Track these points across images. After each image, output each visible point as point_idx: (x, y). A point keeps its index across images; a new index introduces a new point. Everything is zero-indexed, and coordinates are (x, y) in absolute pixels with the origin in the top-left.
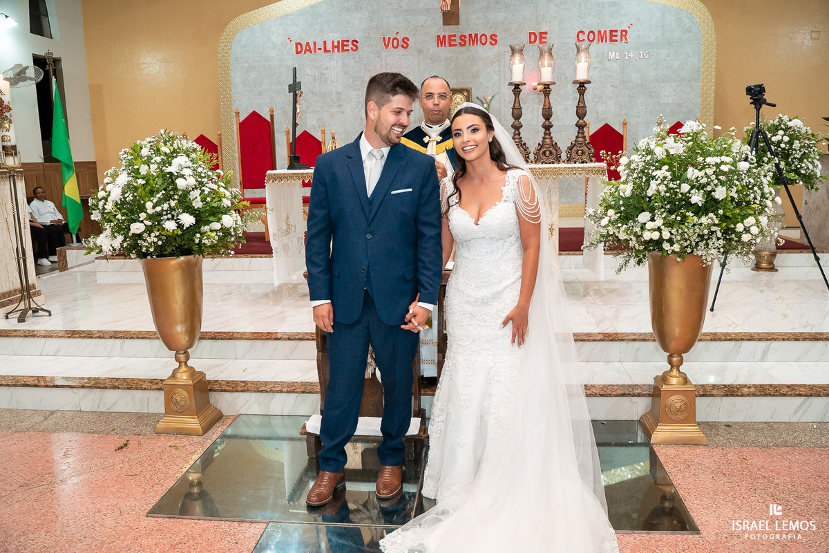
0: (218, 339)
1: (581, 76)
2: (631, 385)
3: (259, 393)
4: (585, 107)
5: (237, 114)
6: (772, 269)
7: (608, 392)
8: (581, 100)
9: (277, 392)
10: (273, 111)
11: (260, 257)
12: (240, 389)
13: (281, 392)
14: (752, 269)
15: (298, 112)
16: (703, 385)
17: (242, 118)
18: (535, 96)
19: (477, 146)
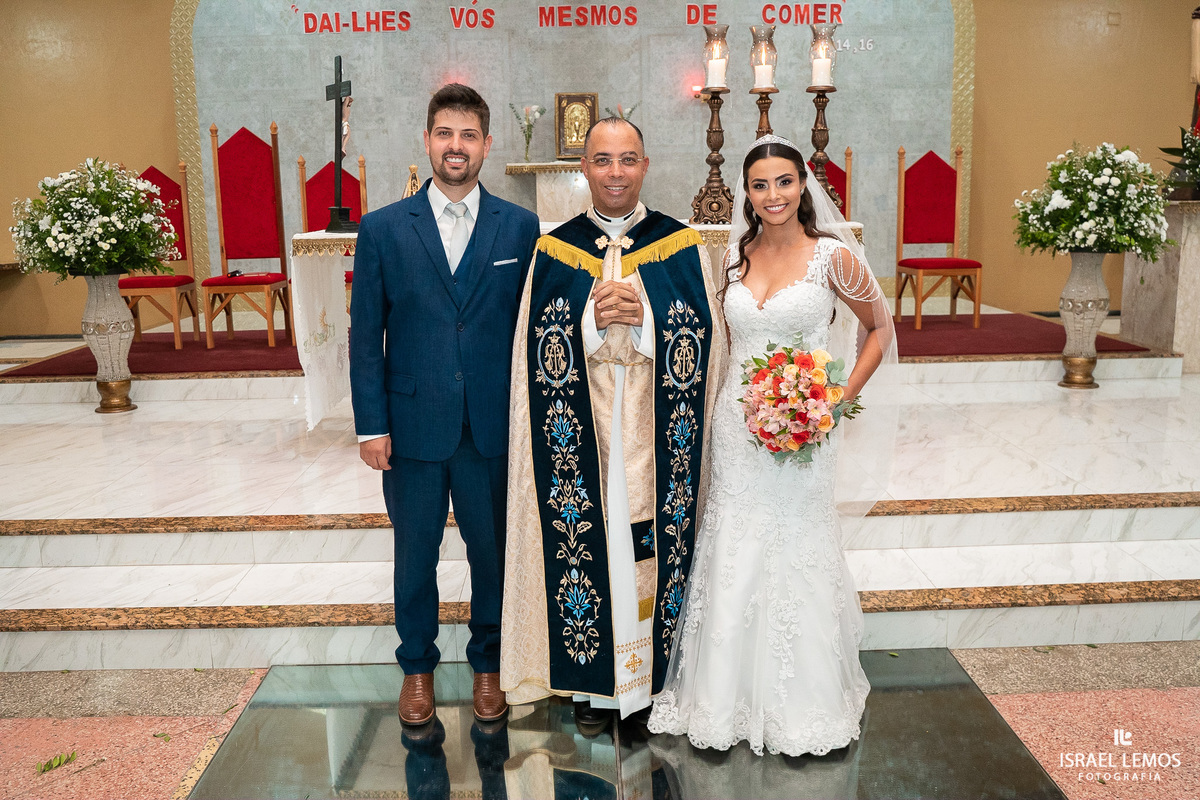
0: (222, 530)
1: (821, 80)
2: (932, 590)
3: (307, 628)
4: (827, 131)
5: (214, 132)
6: (1090, 384)
7: (899, 603)
8: (820, 118)
9: (340, 624)
10: (276, 129)
11: (266, 376)
12: (272, 621)
13: (347, 624)
14: (1060, 385)
15: (345, 133)
16: (1046, 587)
17: (223, 139)
18: (698, 108)
19: (787, 204)
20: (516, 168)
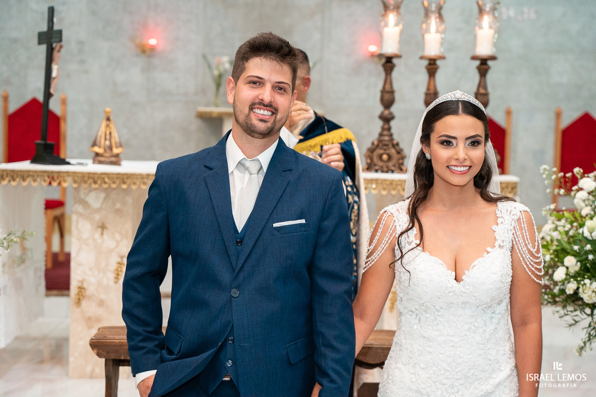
1: (484, 49)
4: (487, 93)
8: (482, 84)
15: (54, 75)
18: (373, 69)
19: (470, 167)
20: (206, 113)
